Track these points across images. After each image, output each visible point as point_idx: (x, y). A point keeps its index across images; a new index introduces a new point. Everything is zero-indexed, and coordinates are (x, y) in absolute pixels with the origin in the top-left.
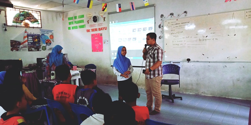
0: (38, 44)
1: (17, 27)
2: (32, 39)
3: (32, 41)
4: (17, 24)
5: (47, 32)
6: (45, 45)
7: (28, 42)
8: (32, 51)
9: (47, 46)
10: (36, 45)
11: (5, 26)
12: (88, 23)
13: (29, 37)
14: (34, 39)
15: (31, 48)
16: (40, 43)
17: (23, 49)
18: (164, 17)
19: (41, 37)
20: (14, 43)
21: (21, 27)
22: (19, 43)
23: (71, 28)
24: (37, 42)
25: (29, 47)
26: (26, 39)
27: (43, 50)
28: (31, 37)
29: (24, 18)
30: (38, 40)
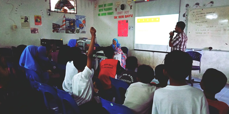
0: (73, 27)
1: (58, 12)
2: (69, 23)
3: (69, 25)
4: (58, 10)
5: (81, 17)
6: (78, 29)
7: (66, 26)
8: (68, 33)
9: (80, 29)
10: (71, 28)
11: (49, 11)
12: (116, 10)
13: (67, 22)
14: (70, 23)
15: (68, 31)
16: (75, 27)
17: (62, 31)
18: (189, 7)
19: (76, 22)
20: (55, 26)
21: (61, 12)
22: (59, 26)
23: (101, 15)
24: (72, 26)
25: (66, 30)
26: (64, 23)
27: (77, 32)
28: (68, 22)
29: (64, 5)
30: (73, 24)
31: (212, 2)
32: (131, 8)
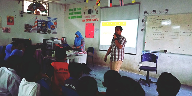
0: (45, 28)
1: (30, 14)
3: (41, 26)
4: (31, 12)
5: (53, 19)
6: (50, 29)
7: (38, 26)
8: (40, 33)
9: (52, 30)
10: (43, 29)
11: (22, 12)
12: (84, 14)
14: (42, 24)
15: (40, 31)
16: (46, 28)
17: (33, 31)
18: (147, 13)
19: (48, 23)
20: (27, 26)
21: (33, 14)
22: (31, 27)
23: (71, 17)
25: (38, 30)
26: (37, 24)
27: (48, 33)
28: (40, 23)
29: (36, 7)
30: (45, 25)
31: (167, 10)
32: (97, 13)
